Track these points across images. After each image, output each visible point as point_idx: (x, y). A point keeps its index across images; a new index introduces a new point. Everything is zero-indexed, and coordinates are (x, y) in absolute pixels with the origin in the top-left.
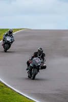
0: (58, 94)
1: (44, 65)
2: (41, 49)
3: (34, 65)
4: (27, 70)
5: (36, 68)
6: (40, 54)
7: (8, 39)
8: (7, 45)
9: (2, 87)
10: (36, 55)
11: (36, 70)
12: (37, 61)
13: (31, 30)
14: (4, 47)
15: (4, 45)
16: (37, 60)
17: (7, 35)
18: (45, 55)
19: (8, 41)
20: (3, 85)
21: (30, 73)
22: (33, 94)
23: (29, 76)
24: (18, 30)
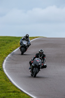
1: (45, 64)
3: (35, 65)
5: (37, 67)
6: (41, 55)
9: (19, 92)
11: (37, 69)
12: (38, 61)
15: (21, 48)
19: (24, 45)
24: (34, 38)
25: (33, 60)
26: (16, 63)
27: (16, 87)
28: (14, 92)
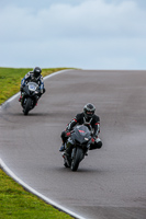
0: (139, 209)
2: (90, 107)
3: (76, 141)
4: (62, 150)
5: (80, 147)
6: (89, 118)
7: (32, 87)
8: (30, 101)
9: (20, 193)
10: (79, 120)
11: (79, 151)
12: (83, 133)
13: (80, 70)
14: (23, 104)
16: (83, 131)
17: (29, 79)
18: (98, 119)
19: (32, 93)
20: (21, 189)
21: (68, 157)
22: (85, 208)
23: (66, 165)
24: (53, 71)
25: (71, 129)
26: (13, 128)
27: (14, 181)
28: (9, 191)
